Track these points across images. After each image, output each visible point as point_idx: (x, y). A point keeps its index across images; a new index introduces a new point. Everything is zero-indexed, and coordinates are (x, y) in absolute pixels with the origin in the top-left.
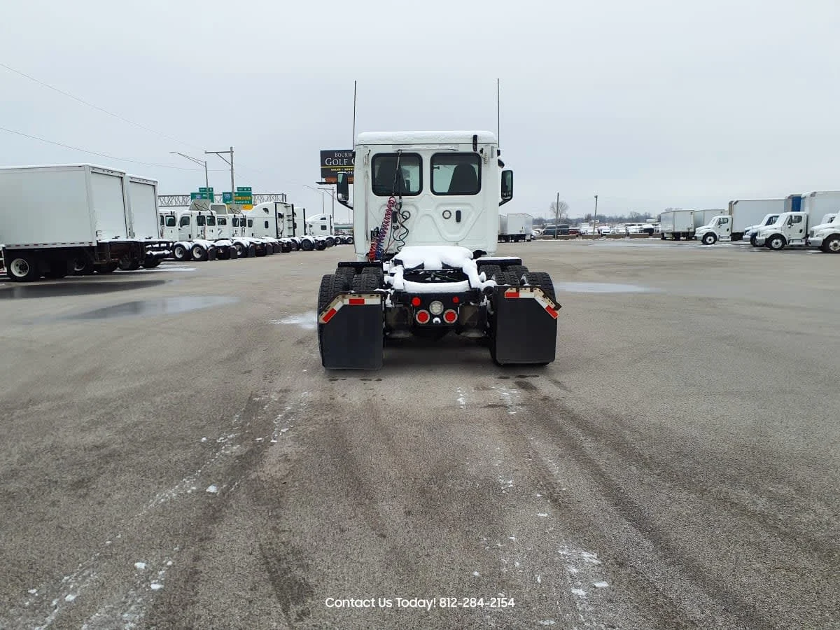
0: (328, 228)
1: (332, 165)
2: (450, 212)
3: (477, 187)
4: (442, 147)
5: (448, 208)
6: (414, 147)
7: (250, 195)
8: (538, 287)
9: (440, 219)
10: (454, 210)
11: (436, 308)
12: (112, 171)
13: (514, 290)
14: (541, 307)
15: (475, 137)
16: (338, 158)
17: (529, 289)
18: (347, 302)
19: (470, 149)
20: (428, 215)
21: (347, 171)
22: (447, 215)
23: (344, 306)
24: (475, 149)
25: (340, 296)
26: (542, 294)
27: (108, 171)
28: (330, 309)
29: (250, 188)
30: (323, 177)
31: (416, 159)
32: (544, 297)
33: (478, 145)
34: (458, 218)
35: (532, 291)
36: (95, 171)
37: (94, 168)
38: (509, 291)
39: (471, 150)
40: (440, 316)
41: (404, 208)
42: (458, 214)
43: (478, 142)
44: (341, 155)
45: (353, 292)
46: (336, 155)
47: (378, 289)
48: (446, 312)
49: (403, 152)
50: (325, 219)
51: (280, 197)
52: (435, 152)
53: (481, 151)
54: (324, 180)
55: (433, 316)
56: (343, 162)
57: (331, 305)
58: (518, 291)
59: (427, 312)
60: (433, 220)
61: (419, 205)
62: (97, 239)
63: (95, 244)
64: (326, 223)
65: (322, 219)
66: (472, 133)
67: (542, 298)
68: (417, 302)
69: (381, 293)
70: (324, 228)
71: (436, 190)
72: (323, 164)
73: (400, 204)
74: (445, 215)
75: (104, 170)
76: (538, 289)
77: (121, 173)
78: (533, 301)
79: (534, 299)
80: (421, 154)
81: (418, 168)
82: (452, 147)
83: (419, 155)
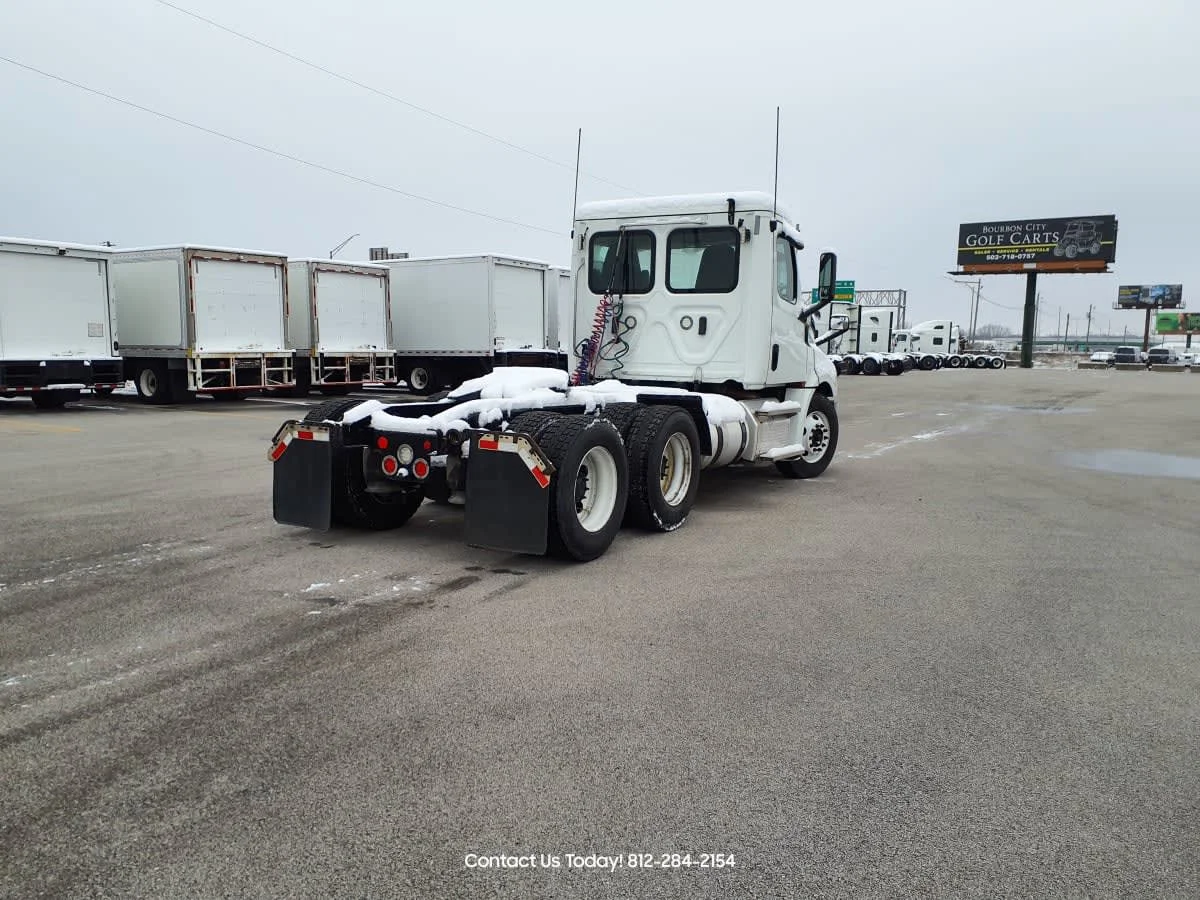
0: (946, 341)
1: (977, 245)
2: (690, 318)
3: (732, 281)
4: (684, 219)
5: (688, 313)
6: (648, 221)
7: (851, 291)
8: (525, 437)
9: (676, 330)
10: (696, 315)
11: (406, 455)
12: (528, 263)
13: (491, 438)
14: (526, 466)
15: (732, 203)
16: (987, 235)
17: (511, 438)
18: (295, 434)
19: (722, 221)
20: (659, 323)
21: (1000, 255)
22: (687, 323)
23: (294, 440)
24: (731, 220)
26: (529, 447)
27: (522, 262)
28: (280, 442)
29: (853, 282)
30: (960, 262)
31: (646, 238)
32: (532, 452)
33: (736, 214)
34: (703, 330)
35: (515, 442)
36: (499, 262)
37: (499, 259)
38: (485, 438)
39: (725, 223)
40: (408, 467)
41: (627, 312)
42: (703, 321)
43: (736, 209)
44: (994, 229)
46: (985, 229)
47: (326, 421)
48: (417, 461)
49: (627, 228)
50: (941, 327)
51: (896, 295)
52: (670, 229)
53: (741, 223)
54: (961, 269)
55: (400, 466)
56: (995, 240)
57: (280, 437)
58: (496, 440)
59: (425, 462)
60: (667, 330)
61: (647, 308)
62: (496, 348)
63: (492, 354)
64: (944, 334)
65: (937, 328)
66: (728, 196)
67: (529, 455)
68: (383, 442)
69: (329, 426)
70: (938, 341)
71: (673, 286)
72: (962, 243)
73: (621, 306)
74: (685, 324)
75: (515, 261)
76: (524, 440)
77: (542, 265)
78: (515, 456)
79: (517, 454)
80: (654, 231)
81: (649, 252)
82: (698, 219)
83: (651, 232)
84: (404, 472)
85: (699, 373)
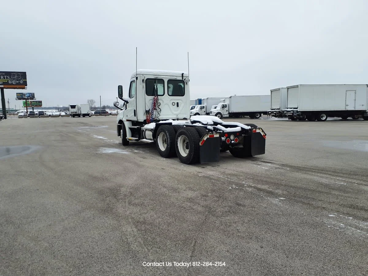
3: (183, 94)
4: (171, 77)
5: (174, 101)
6: (162, 77)
9: (171, 105)
10: (176, 102)
11: (232, 137)
14: (262, 135)
15: (183, 74)
18: (208, 137)
20: (167, 104)
22: (174, 104)
23: (208, 138)
24: (183, 78)
25: (206, 135)
28: (203, 140)
31: (161, 81)
34: (178, 106)
35: (259, 130)
39: (181, 79)
41: (158, 101)
42: (178, 103)
43: (184, 76)
45: (211, 132)
47: (218, 131)
49: (158, 78)
52: (169, 79)
53: (185, 80)
55: (231, 140)
57: (203, 138)
58: (256, 130)
59: (229, 139)
60: (169, 106)
61: (163, 100)
66: (182, 72)
67: (262, 132)
69: (219, 132)
71: (169, 94)
74: (173, 104)
80: (164, 80)
81: (163, 85)
82: (175, 77)
83: (163, 80)
84: (233, 142)
85: (177, 117)
